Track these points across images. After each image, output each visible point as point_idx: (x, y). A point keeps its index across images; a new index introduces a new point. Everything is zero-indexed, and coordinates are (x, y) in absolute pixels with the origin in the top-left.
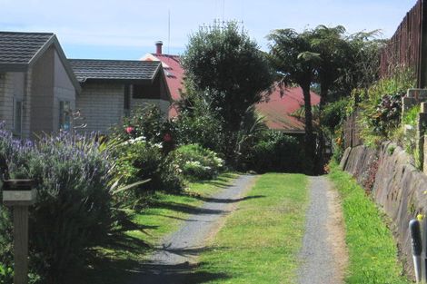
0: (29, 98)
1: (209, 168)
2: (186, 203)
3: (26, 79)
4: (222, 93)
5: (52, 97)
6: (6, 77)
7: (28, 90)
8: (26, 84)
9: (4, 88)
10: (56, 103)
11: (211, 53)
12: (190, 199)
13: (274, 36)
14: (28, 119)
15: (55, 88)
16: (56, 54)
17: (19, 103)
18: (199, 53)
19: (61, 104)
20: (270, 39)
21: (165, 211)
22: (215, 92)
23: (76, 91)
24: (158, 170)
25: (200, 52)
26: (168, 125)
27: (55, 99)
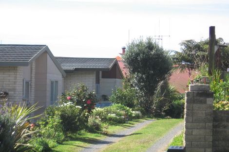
0: (33, 80)
1: (123, 117)
2: (94, 138)
3: (31, 70)
4: (143, 76)
5: (46, 79)
6: (18, 69)
7: (33, 75)
8: (31, 72)
9: (16, 75)
10: (49, 82)
11: (138, 54)
12: (99, 135)
13: (184, 43)
14: (33, 91)
15: (48, 74)
16: (48, 56)
17: (27, 83)
18: (132, 55)
19: (52, 83)
20: (182, 45)
21: (78, 143)
22: (140, 75)
23: (63, 75)
24: (76, 120)
25: (132, 53)
26: (90, 95)
27: (48, 80)
